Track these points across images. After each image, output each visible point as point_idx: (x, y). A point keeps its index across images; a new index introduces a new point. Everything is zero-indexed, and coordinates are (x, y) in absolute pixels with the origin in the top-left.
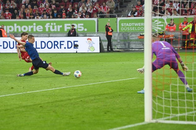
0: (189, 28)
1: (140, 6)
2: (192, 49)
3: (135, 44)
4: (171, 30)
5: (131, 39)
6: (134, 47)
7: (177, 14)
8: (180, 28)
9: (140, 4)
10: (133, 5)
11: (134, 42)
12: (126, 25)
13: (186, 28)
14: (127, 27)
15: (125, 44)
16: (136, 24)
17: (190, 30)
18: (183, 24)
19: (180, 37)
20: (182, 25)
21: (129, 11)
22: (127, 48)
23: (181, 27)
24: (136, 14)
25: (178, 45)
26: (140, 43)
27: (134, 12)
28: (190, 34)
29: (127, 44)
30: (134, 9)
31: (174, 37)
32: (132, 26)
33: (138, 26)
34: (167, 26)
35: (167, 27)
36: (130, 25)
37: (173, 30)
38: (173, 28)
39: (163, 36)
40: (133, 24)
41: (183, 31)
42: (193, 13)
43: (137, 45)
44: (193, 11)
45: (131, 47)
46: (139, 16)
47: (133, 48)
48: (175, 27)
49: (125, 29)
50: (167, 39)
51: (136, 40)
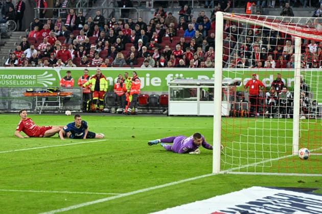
0: (91, 84)
1: (20, 52)
2: (95, 112)
3: (18, 103)
4: (68, 86)
5: (14, 96)
6: (17, 108)
7: (73, 65)
8: (79, 83)
9: (20, 49)
10: (11, 51)
11: (17, 102)
12: (4, 77)
13: (87, 83)
14: (6, 79)
15: (4, 104)
16: (18, 77)
17: (93, 88)
18: (83, 78)
19: (80, 95)
20: (82, 80)
21: (6, 59)
22: (7, 108)
23: (81, 82)
24: (16, 62)
25: (76, 106)
26: (25, 101)
27: (13, 59)
28: (92, 92)
29: (7, 104)
30: (14, 56)
31: (72, 96)
32: (12, 79)
33: (21, 79)
34: (62, 80)
35: (62, 82)
36: (10, 77)
37: (70, 85)
38: (70, 83)
39: (59, 93)
40: (14, 76)
41: (84, 87)
42: (93, 64)
43: (21, 105)
44: (93, 62)
45: (12, 108)
46: (20, 66)
47: (15, 110)
48: (73, 81)
49: (3, 83)
50: (63, 97)
51: (19, 98)
